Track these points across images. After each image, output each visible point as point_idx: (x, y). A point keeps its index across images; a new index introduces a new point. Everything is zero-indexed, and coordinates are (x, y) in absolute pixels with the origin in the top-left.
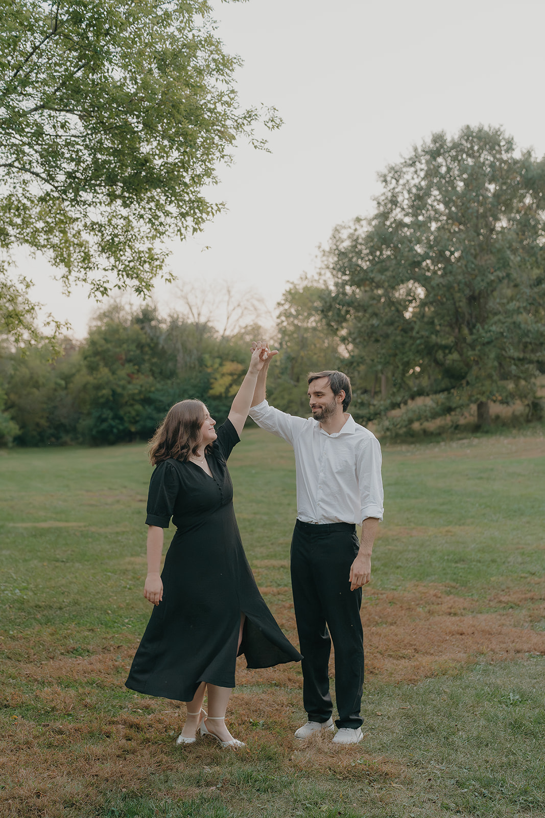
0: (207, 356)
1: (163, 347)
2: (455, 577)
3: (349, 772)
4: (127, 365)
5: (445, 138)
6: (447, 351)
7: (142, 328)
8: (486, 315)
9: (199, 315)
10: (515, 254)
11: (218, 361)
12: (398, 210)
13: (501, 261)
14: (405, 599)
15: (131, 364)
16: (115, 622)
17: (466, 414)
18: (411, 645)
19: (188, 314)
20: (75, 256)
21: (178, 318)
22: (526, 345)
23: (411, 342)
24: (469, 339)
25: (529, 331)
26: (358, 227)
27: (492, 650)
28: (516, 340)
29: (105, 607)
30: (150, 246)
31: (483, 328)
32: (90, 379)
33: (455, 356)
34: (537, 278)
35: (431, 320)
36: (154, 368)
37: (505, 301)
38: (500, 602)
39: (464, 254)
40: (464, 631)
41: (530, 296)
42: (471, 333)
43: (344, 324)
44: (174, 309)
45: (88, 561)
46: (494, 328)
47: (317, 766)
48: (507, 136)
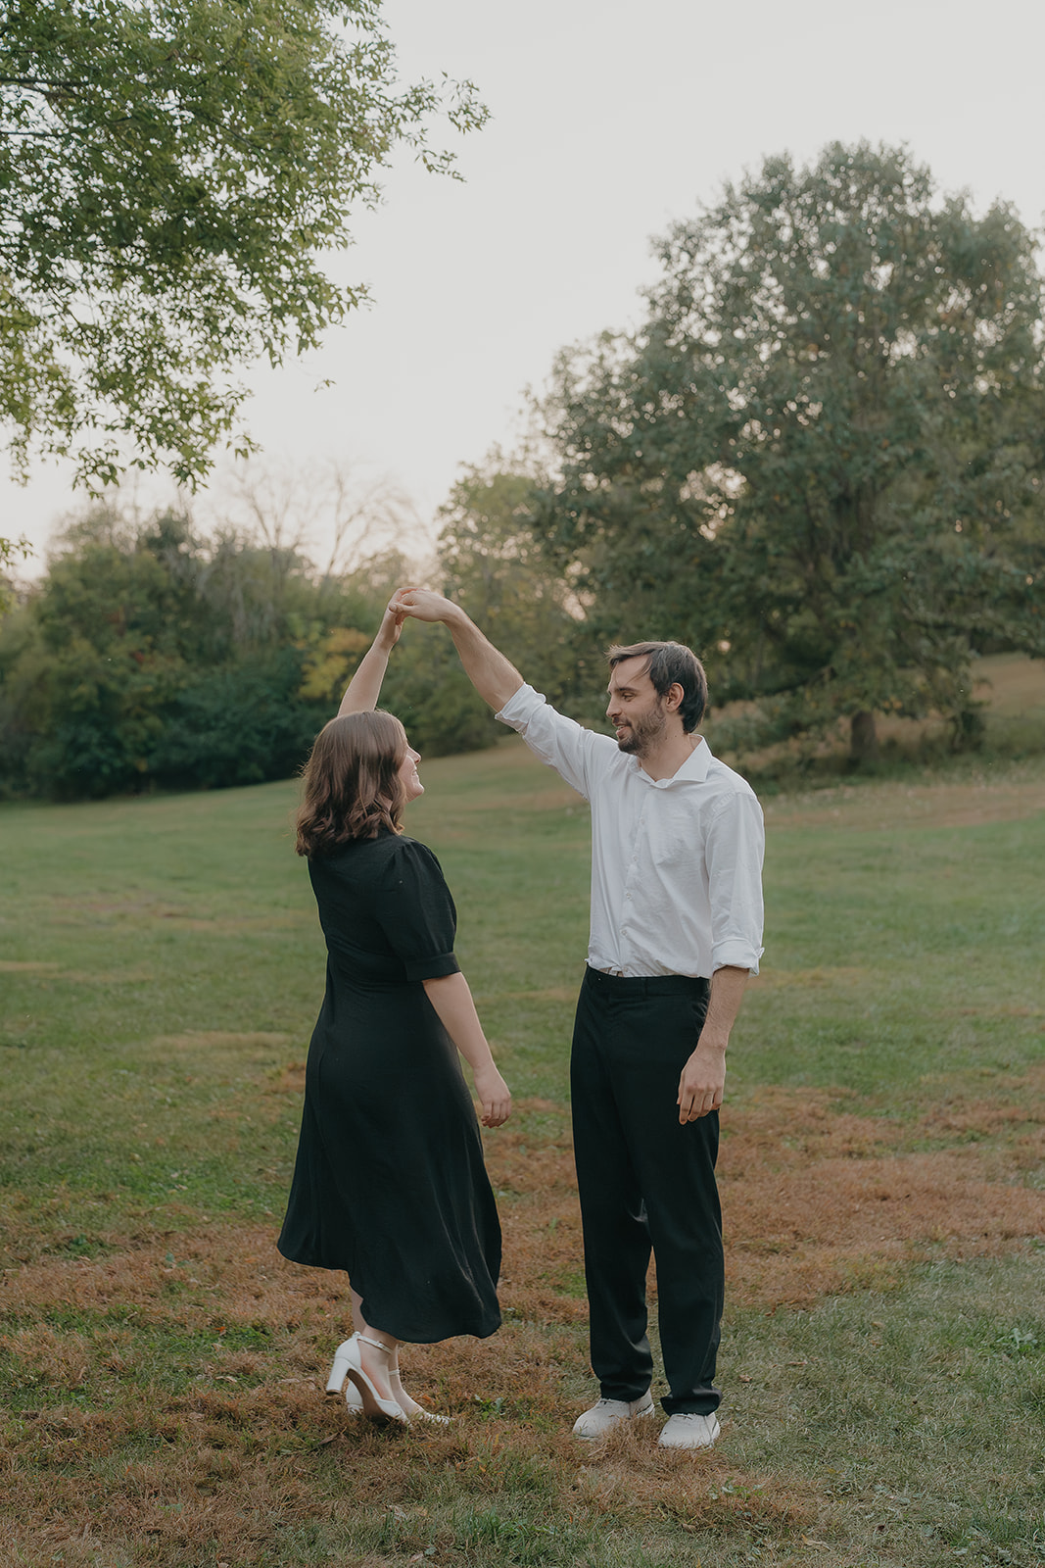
0: (294, 617)
1: (203, 599)
2: (846, 1074)
3: (706, 1513)
4: (129, 635)
5: (790, 169)
6: (790, 608)
7: (161, 558)
8: (870, 535)
9: (278, 531)
10: (931, 409)
11: (317, 626)
12: (694, 316)
13: (905, 425)
14: (752, 1122)
15: (138, 632)
16: (152, 1179)
17: (830, 736)
18: (785, 1224)
19: (256, 528)
20: (41, 398)
21: (234, 538)
22: (950, 597)
23: (718, 588)
24: (838, 583)
25: (959, 568)
26: (606, 352)
27: (953, 1232)
28: (931, 585)
29: (128, 1146)
30: (204, 379)
31: (866, 562)
32: (52, 662)
33: (807, 618)
34: (974, 462)
35: (759, 544)
36: (185, 642)
37: (908, 507)
38: (948, 1127)
39: (828, 410)
40: (888, 1191)
41: (962, 497)
42: (841, 571)
43: (579, 552)
44: (227, 519)
45: (75, 1045)
46: (888, 562)
47: (633, 1501)
48: (916, 166)
